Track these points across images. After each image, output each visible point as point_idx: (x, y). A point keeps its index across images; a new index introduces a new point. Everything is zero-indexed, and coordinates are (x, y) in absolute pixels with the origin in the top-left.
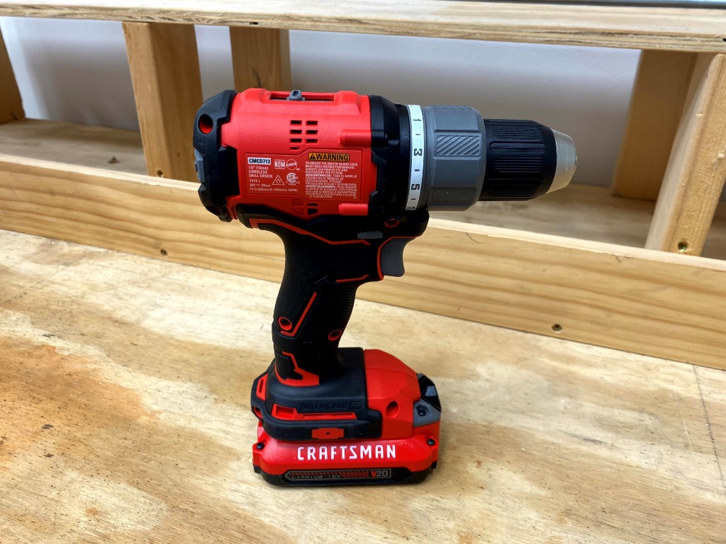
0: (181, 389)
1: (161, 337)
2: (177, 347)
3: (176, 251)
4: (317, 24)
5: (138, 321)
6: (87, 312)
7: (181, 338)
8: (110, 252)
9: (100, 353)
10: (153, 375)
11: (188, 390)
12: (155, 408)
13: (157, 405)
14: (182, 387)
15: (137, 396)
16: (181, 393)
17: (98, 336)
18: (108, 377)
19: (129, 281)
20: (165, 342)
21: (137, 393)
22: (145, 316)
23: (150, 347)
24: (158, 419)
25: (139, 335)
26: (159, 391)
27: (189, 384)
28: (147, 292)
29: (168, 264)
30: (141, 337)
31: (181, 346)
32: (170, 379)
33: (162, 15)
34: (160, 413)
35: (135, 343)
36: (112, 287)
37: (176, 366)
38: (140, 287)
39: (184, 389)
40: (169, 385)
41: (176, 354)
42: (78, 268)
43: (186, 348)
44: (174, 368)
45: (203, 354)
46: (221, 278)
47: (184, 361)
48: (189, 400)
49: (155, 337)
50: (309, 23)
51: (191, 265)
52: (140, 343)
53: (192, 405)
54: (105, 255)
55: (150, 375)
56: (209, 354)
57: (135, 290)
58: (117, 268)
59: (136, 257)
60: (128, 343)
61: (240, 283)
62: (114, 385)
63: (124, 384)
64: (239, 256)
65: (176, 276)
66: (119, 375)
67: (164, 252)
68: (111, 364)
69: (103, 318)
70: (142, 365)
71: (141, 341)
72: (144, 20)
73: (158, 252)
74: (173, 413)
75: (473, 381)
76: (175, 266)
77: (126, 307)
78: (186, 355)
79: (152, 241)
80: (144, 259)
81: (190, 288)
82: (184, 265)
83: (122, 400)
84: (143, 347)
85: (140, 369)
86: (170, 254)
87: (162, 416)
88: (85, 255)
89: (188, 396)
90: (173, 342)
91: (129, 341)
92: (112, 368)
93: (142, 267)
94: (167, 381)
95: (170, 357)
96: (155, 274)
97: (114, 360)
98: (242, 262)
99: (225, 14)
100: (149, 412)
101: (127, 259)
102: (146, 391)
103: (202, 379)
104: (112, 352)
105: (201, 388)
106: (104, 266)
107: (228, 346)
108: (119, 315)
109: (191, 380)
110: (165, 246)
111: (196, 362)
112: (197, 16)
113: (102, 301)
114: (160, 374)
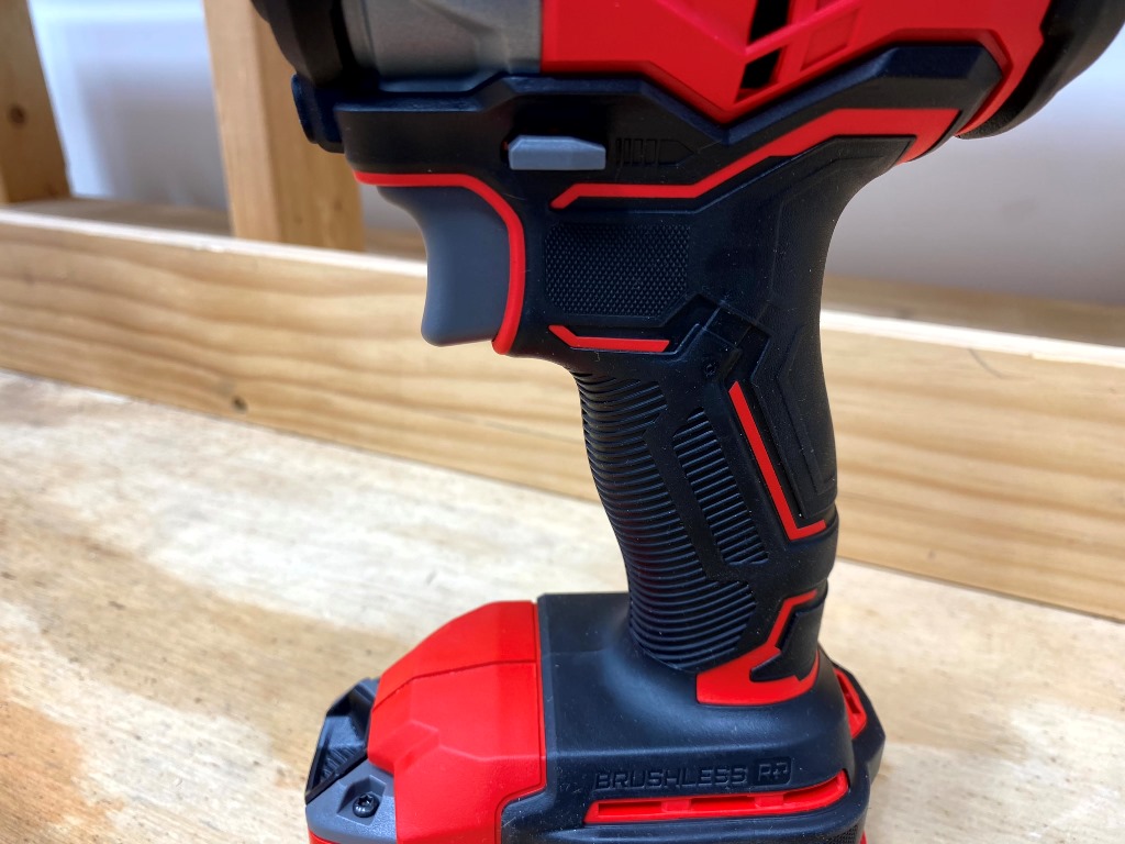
0: (195, 735)
1: (186, 591)
2: (216, 618)
3: (264, 400)
5: (144, 551)
6: (39, 523)
7: (233, 596)
8: (136, 404)
9: (28, 623)
10: (137, 690)
11: (214, 740)
12: (113, 789)
13: (120, 781)
14: (201, 728)
15: (76, 750)
16: (192, 747)
17: (39, 581)
18: (21, 689)
19: (153, 461)
20: (192, 602)
21: (79, 740)
22: (163, 538)
23: (153, 614)
24: (109, 825)
25: (136, 582)
26: (138, 738)
27: (222, 722)
28: (184, 487)
29: (244, 429)
30: (139, 589)
31: (227, 616)
32: (175, 705)
34: (120, 806)
35: (121, 601)
36: (114, 472)
37: (200, 669)
38: (173, 474)
39: (204, 735)
40: (169, 721)
41: (207, 634)
42: (58, 433)
43: (236, 621)
44: (194, 673)
45: (274, 641)
46: (355, 462)
47: (224, 656)
48: (209, 771)
49: (173, 589)
51: (294, 434)
52: (132, 603)
53: (214, 786)
54: (122, 410)
55: (128, 690)
56: (290, 642)
57: (158, 480)
58: (139, 435)
59: (184, 414)
60: (104, 602)
61: (394, 475)
62: (31, 711)
63: (54, 712)
64: (396, 413)
65: (258, 456)
66: (51, 683)
67: (239, 404)
68: (45, 653)
69: (68, 539)
70: (119, 660)
71: (136, 598)
73: (226, 403)
74: (156, 808)
75: (1010, 758)
76: (259, 434)
77: (128, 517)
78: (233, 641)
79: (214, 379)
80: (198, 419)
81: (281, 482)
82: (280, 432)
83: (32, 760)
84: (135, 614)
85: (109, 671)
86: (252, 408)
87: (121, 819)
88: (81, 409)
89: (208, 759)
90: (210, 605)
91: (107, 595)
92: (42, 665)
93: (190, 436)
94: (169, 710)
95: (192, 643)
96: (214, 450)
97: (54, 643)
98: (401, 427)
100: (91, 802)
101: (163, 418)
102: (103, 735)
103: (256, 709)
104: (57, 622)
105: (248, 737)
106: (111, 431)
107: (339, 622)
108: (106, 533)
109: (227, 711)
110: (242, 389)
111: (251, 661)
113: (79, 501)
114: (155, 690)
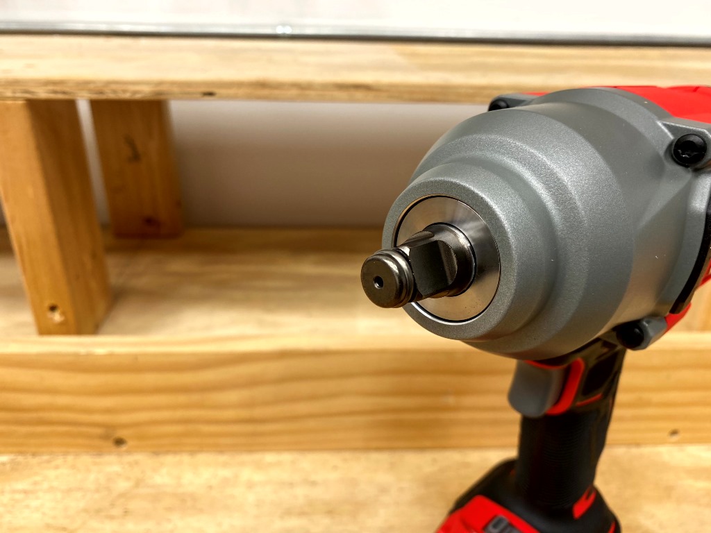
3: (141, 437)
4: (307, 92)
8: (20, 458)
19: (86, 510)
28: (131, 525)
29: (129, 459)
33: (51, 88)
38: (112, 518)
50: (294, 92)
51: (169, 452)
54: (15, 467)
57: (108, 527)
58: (51, 489)
59: (70, 458)
65: (158, 479)
67: (119, 442)
72: (18, 95)
73: (110, 444)
76: (144, 459)
80: (86, 459)
81: (194, 498)
82: (156, 453)
86: (131, 442)
93: (92, 477)
96: (122, 485)
99: (160, 83)
101: (57, 467)
106: (25, 492)
110: (121, 433)
112: (114, 87)
